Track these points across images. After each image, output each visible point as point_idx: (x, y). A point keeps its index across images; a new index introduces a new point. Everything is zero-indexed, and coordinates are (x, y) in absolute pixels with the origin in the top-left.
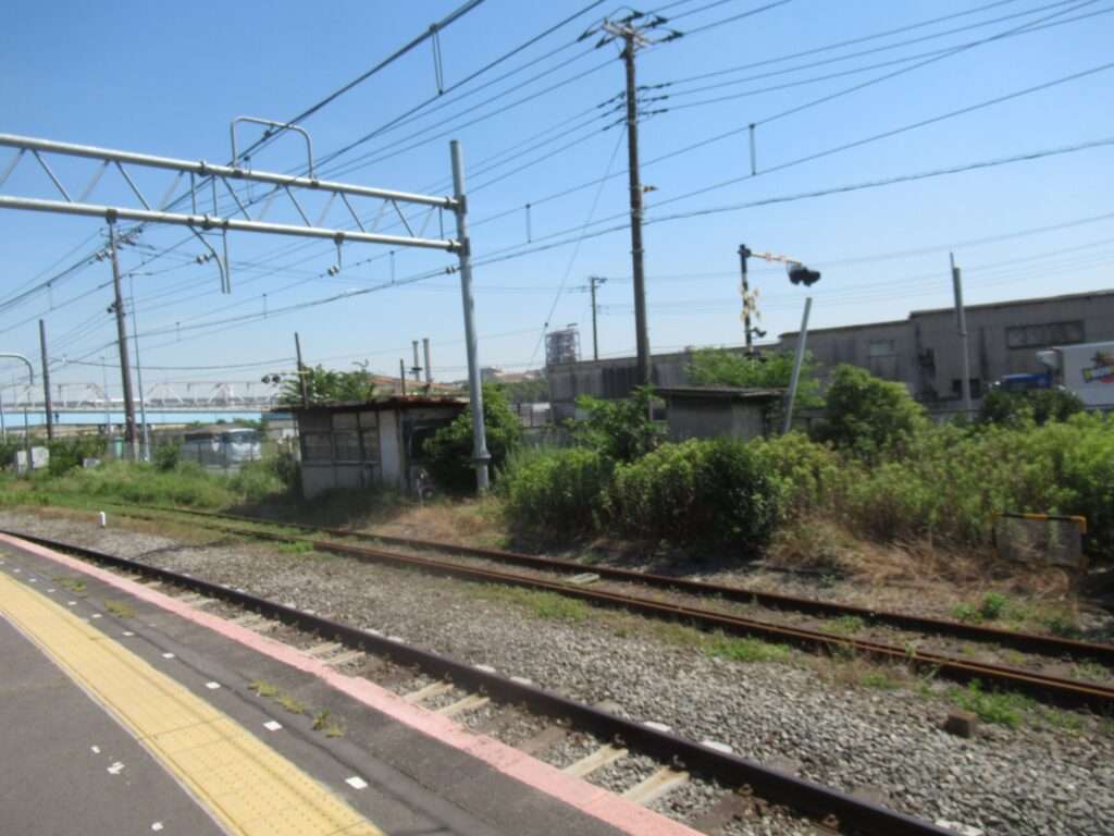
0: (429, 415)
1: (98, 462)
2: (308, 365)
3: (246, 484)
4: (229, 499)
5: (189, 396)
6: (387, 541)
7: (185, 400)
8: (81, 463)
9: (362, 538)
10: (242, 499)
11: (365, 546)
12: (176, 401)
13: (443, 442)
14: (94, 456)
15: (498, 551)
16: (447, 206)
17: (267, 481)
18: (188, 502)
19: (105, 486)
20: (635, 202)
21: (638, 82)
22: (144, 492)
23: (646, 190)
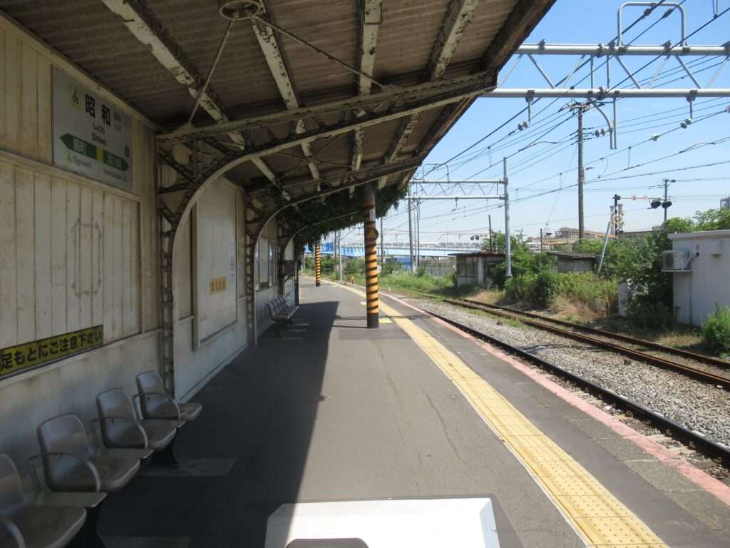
0: (495, 259)
1: (397, 272)
2: (495, 231)
3: (440, 282)
4: (432, 287)
5: (460, 241)
6: (471, 302)
7: (457, 244)
8: (391, 273)
9: (466, 301)
10: (437, 288)
11: (465, 303)
12: (452, 244)
13: (498, 270)
14: (397, 270)
15: (493, 305)
16: (500, 182)
17: (448, 282)
18: (419, 288)
19: (397, 281)
20: (581, 175)
21: (583, 126)
22: (408, 284)
23: (587, 169)
